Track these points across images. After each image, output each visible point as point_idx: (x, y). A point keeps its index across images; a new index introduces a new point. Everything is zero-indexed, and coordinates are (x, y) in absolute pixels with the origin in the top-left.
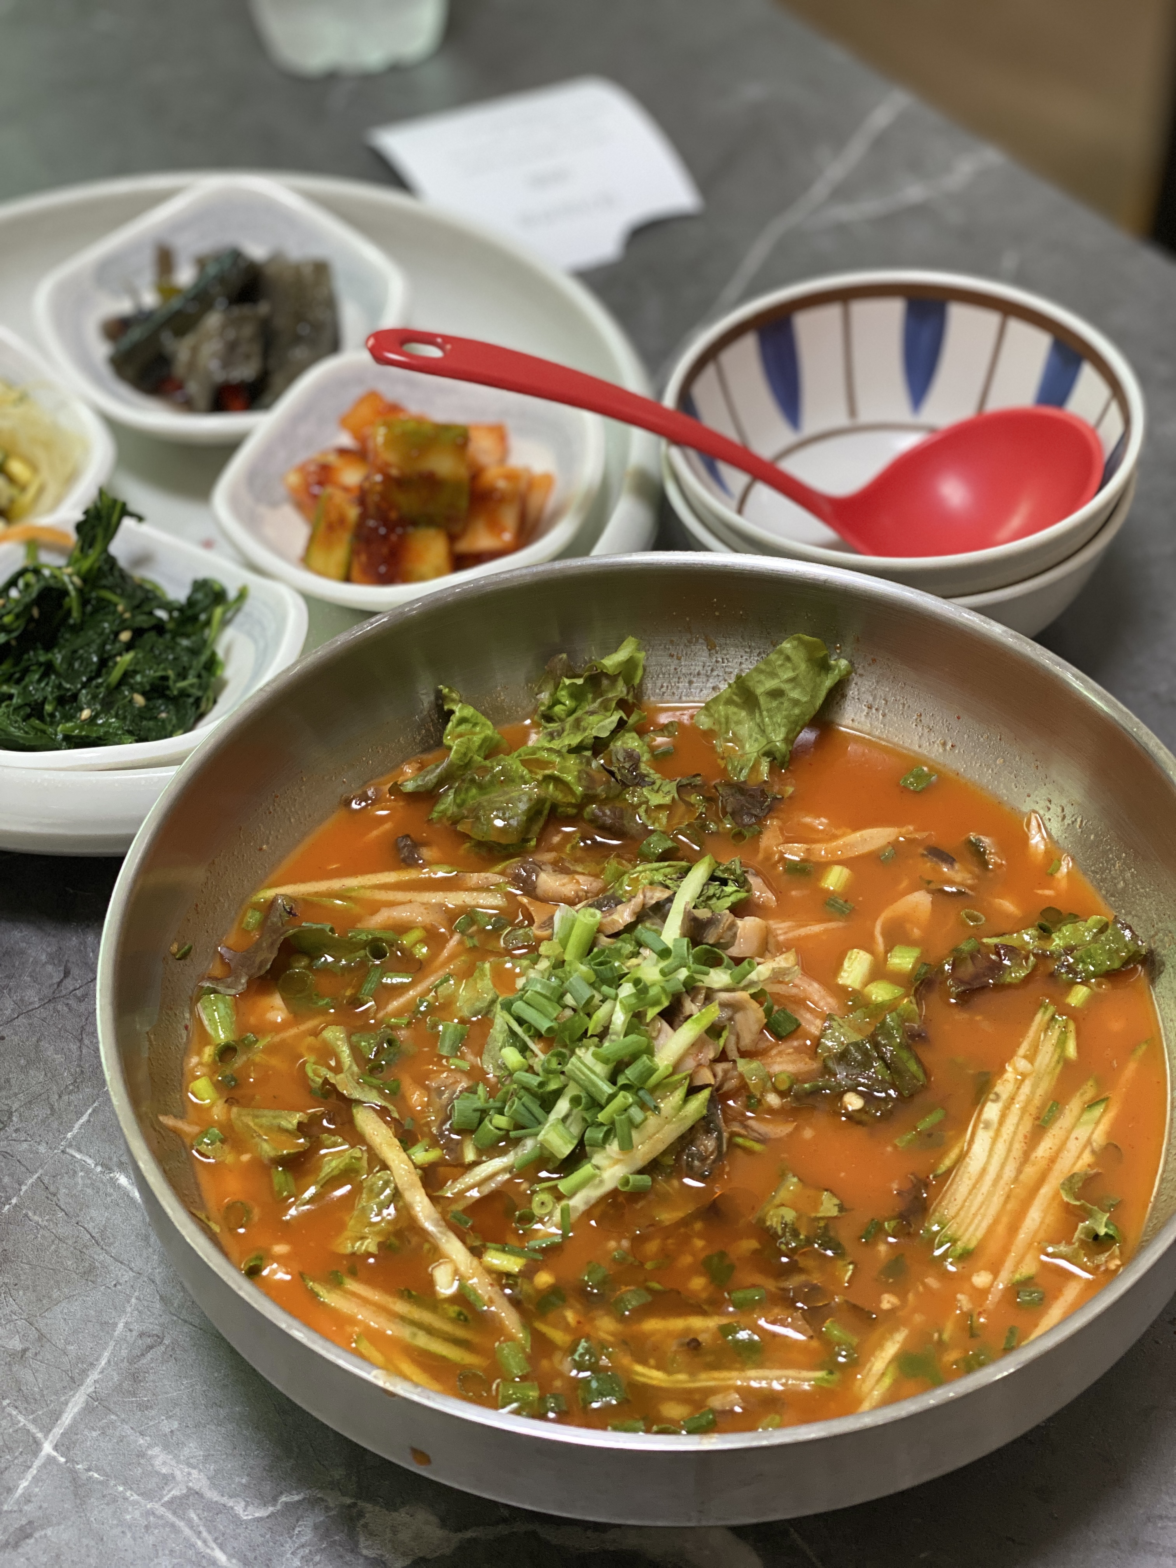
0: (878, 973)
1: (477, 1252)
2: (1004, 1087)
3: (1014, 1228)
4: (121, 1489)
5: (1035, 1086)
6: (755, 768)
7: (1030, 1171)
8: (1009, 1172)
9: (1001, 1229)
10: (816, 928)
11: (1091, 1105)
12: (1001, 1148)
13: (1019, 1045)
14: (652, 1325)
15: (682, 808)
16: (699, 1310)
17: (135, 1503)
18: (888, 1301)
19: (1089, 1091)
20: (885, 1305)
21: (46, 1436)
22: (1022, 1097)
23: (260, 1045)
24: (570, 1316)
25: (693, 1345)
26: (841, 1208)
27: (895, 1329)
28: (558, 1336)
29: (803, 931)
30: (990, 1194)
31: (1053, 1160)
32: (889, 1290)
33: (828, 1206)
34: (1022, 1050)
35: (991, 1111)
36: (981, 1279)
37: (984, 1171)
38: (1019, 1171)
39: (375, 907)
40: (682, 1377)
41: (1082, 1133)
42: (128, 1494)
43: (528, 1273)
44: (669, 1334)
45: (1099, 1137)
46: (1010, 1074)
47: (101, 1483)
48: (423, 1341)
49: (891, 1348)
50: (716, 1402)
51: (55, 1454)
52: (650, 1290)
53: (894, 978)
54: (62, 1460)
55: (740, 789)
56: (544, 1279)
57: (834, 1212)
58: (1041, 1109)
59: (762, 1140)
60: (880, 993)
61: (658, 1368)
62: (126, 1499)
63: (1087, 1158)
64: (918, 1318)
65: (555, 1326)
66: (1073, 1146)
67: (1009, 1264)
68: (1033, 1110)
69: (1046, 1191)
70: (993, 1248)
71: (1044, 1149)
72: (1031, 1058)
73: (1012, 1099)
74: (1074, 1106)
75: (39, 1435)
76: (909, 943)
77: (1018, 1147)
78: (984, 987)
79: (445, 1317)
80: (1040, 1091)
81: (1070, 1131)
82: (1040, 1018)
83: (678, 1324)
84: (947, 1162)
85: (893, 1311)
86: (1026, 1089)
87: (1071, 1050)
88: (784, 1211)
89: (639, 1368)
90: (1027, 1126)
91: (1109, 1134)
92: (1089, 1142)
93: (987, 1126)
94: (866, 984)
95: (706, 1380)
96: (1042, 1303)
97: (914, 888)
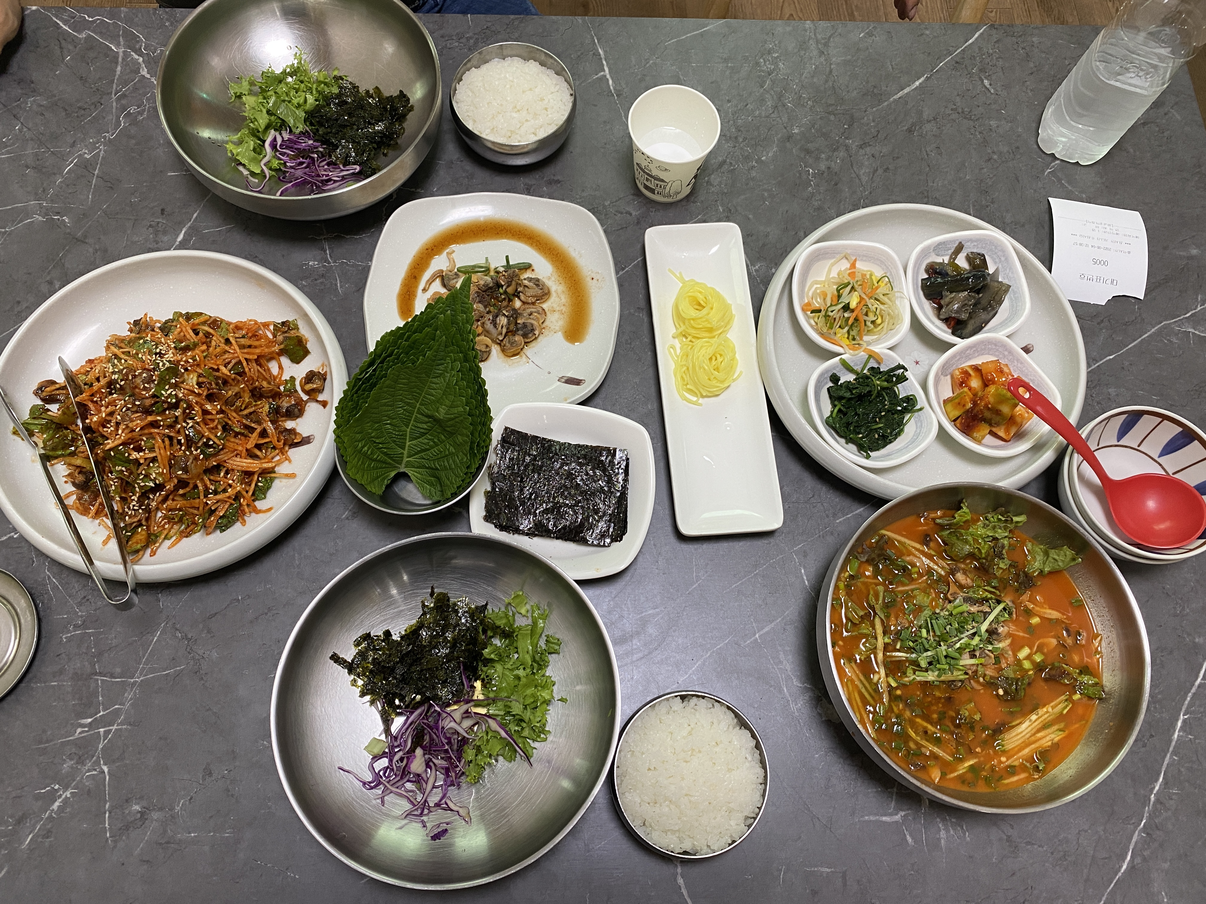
0: (1028, 657)
1: (887, 675)
2: (1041, 711)
3: (1020, 750)
4: (769, 657)
5: (1049, 716)
6: (1034, 572)
7: (1033, 738)
8: (1027, 736)
9: (1016, 749)
10: (1021, 634)
11: (1060, 730)
12: (1030, 728)
13: (1052, 702)
14: (918, 720)
15: (1007, 571)
16: (931, 724)
18: (978, 750)
19: (1062, 725)
20: (977, 750)
22: (1043, 718)
23: (861, 580)
24: (901, 706)
25: (926, 732)
26: (980, 719)
27: (976, 758)
28: (895, 709)
29: (1017, 633)
30: (1019, 739)
31: (1040, 739)
32: (980, 747)
33: (977, 717)
34: (1052, 704)
35: (1034, 717)
36: (1003, 759)
37: (1022, 732)
38: (1030, 737)
39: (910, 554)
40: (919, 738)
41: (1053, 736)
43: (897, 688)
44: (922, 725)
45: (1056, 740)
46: (1045, 710)
48: (863, 690)
49: (971, 762)
50: (923, 750)
51: (758, 638)
52: (923, 711)
53: (1033, 662)
54: (759, 641)
55: (1026, 575)
56: (899, 692)
57: (978, 719)
58: (1046, 723)
59: (972, 688)
60: (1027, 665)
61: (915, 733)
62: (769, 660)
63: (1050, 743)
64: (982, 759)
65: (896, 706)
66: (1048, 738)
67: (1012, 759)
68: (1044, 722)
69: (1033, 746)
70: (1011, 753)
71: (1039, 735)
72: (1053, 708)
73: (1041, 717)
74: (1056, 727)
76: (1043, 653)
77: (1034, 730)
78: (1055, 680)
79: (871, 687)
80: (1049, 718)
81: (1050, 734)
82: (1063, 697)
83: (925, 724)
84: (1014, 724)
85: (978, 753)
86: (1046, 716)
87: (1065, 712)
88: (966, 711)
89: (910, 730)
90: (1040, 726)
91: (1059, 741)
92: (1053, 740)
93: (1031, 720)
94: (1024, 659)
95: (924, 743)
96: (1013, 774)
97: (1054, 637)
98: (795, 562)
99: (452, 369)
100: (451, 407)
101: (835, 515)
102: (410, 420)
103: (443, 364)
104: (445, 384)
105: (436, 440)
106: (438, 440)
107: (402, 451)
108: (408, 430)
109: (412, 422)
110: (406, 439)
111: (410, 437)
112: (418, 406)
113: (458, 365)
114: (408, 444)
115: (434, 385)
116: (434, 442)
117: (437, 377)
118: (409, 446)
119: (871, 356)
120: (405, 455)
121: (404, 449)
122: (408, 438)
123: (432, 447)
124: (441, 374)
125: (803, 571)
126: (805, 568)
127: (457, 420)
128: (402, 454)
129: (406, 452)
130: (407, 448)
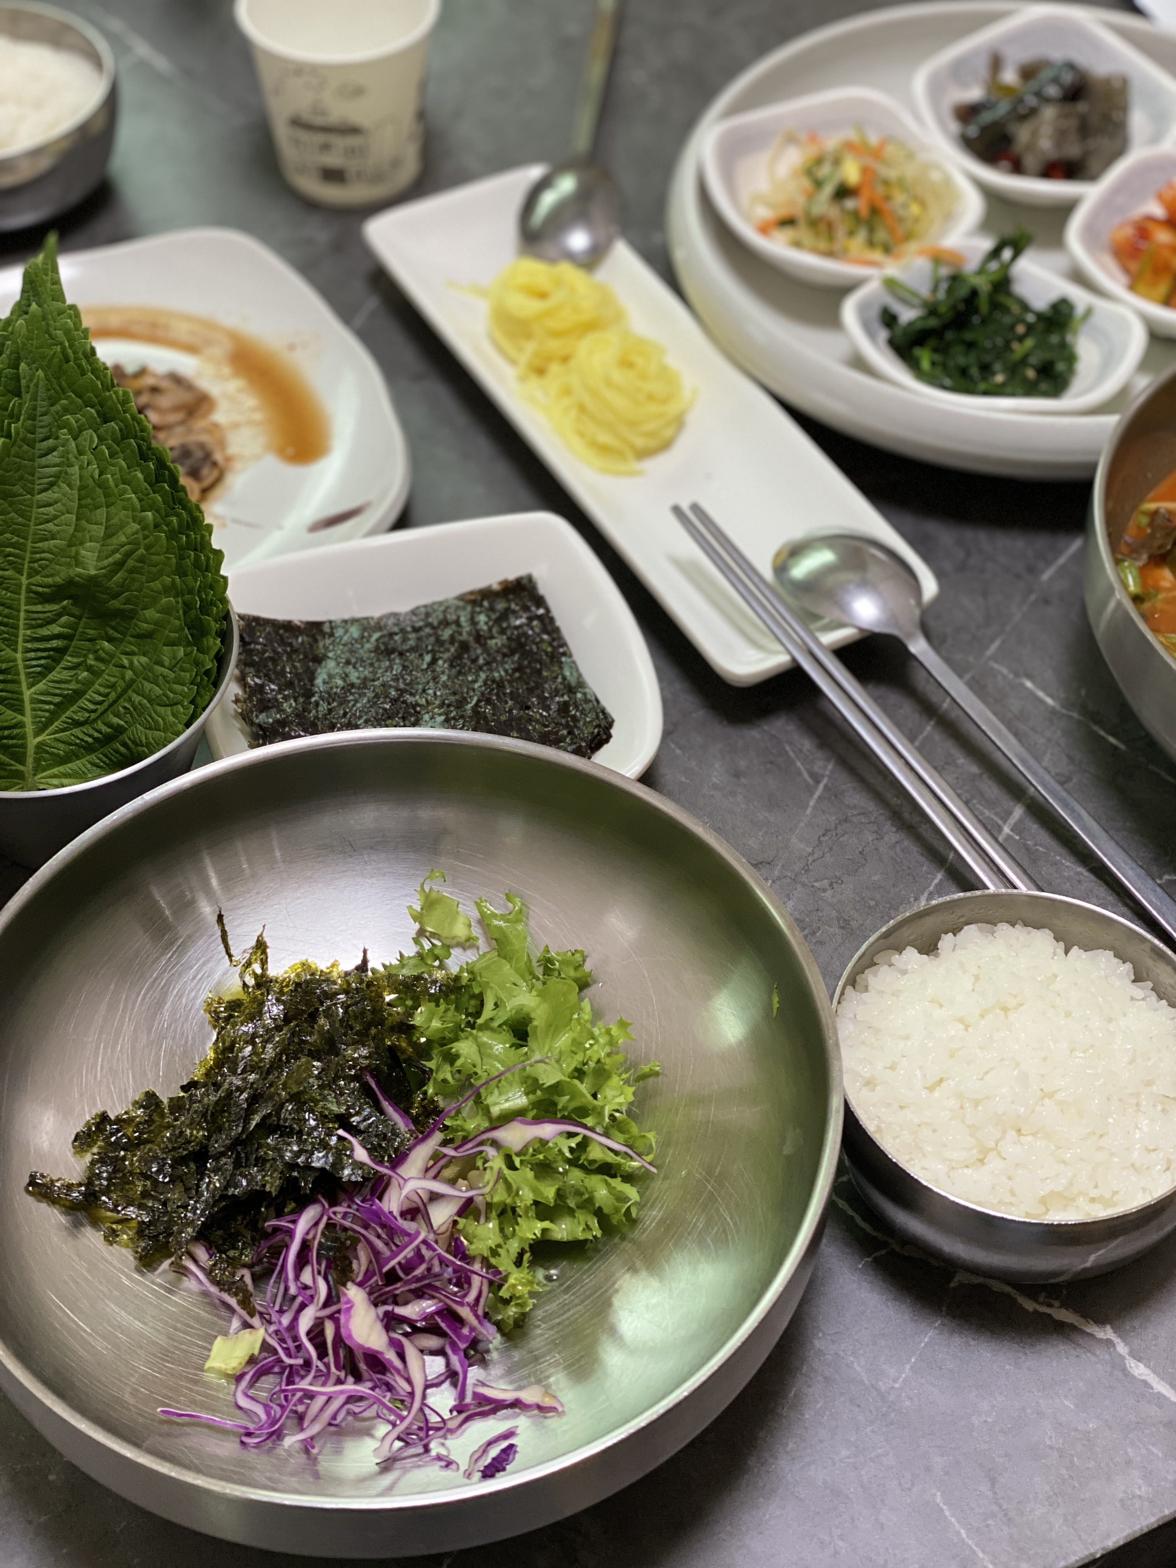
4: (1058, 858)
17: (1068, 867)
21: (1005, 822)
42: (1064, 861)
47: (1045, 853)
51: (1011, 833)
54: (1017, 838)
62: (1062, 864)
75: (1000, 822)
98: (1005, 677)
99: (81, 453)
100: (108, 535)
101: (1032, 570)
102: (16, 627)
103: (54, 449)
104: (75, 492)
105: (91, 662)
106: (98, 659)
107: (20, 717)
108: (19, 656)
109: (22, 632)
110: (17, 682)
111: (28, 675)
112: (24, 580)
113: (90, 437)
114: (27, 694)
115: (50, 510)
116: (89, 669)
117: (52, 485)
118: (33, 701)
119: (938, 258)
120: (29, 729)
121: (21, 712)
122: (23, 677)
123: (88, 684)
124: (57, 476)
125: (1029, 684)
126: (1029, 677)
127: (131, 563)
128: (20, 725)
129: (28, 719)
130: (28, 706)
